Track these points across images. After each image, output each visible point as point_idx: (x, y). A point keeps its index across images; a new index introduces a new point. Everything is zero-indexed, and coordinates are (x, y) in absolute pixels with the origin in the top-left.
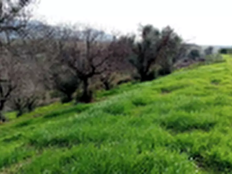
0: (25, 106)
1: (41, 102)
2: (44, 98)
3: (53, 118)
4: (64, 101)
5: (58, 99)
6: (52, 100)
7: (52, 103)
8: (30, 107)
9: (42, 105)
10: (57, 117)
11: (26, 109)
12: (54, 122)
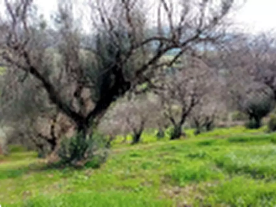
0: (204, 125)
1: (221, 123)
2: (225, 120)
3: (240, 144)
4: (251, 127)
5: (241, 123)
6: (233, 123)
7: (233, 126)
8: (209, 126)
9: (222, 126)
10: (245, 144)
11: (205, 128)
12: (241, 148)
